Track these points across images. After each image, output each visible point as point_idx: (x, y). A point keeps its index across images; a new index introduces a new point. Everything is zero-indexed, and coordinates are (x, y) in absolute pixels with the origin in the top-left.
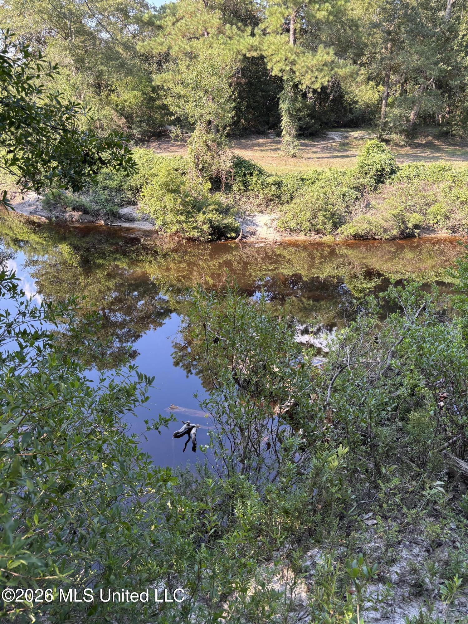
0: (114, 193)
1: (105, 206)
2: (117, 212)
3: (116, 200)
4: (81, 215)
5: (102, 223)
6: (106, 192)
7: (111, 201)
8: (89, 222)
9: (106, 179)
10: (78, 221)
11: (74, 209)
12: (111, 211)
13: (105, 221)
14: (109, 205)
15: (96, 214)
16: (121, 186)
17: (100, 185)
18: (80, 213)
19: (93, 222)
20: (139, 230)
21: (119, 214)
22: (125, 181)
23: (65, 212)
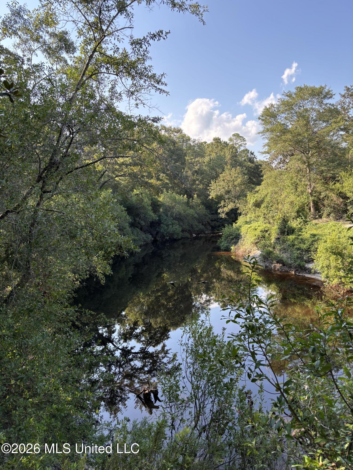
0: (304, 253)
1: (295, 262)
2: (304, 266)
3: (305, 258)
4: (281, 266)
5: (293, 273)
6: (299, 251)
7: (301, 258)
8: (285, 271)
9: (300, 243)
10: (278, 270)
11: (278, 262)
12: (299, 265)
13: (295, 272)
14: (299, 261)
15: (290, 266)
16: (309, 248)
17: (295, 247)
18: (281, 265)
19: (288, 272)
20: (318, 280)
21: (305, 268)
22: (313, 245)
23: (272, 263)
